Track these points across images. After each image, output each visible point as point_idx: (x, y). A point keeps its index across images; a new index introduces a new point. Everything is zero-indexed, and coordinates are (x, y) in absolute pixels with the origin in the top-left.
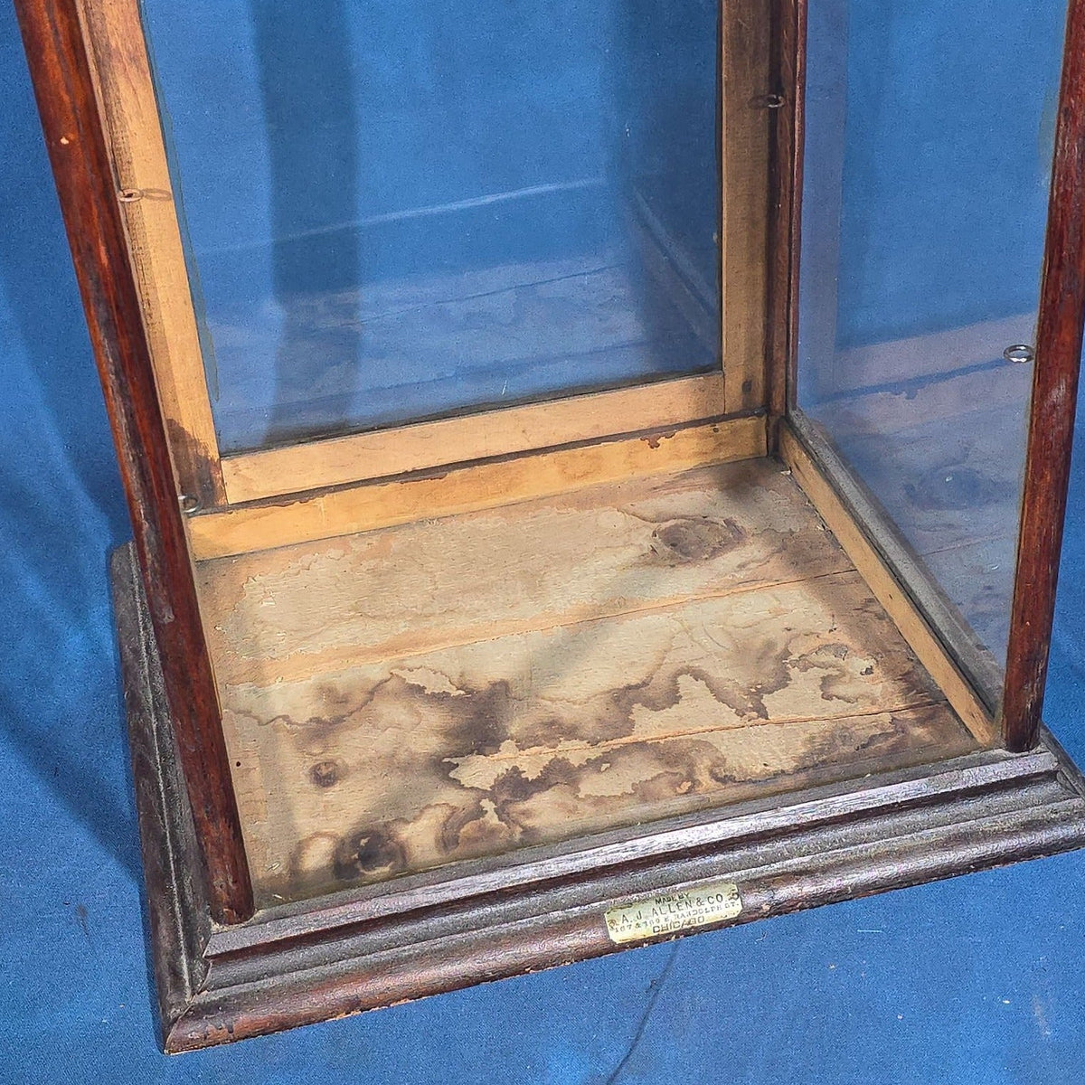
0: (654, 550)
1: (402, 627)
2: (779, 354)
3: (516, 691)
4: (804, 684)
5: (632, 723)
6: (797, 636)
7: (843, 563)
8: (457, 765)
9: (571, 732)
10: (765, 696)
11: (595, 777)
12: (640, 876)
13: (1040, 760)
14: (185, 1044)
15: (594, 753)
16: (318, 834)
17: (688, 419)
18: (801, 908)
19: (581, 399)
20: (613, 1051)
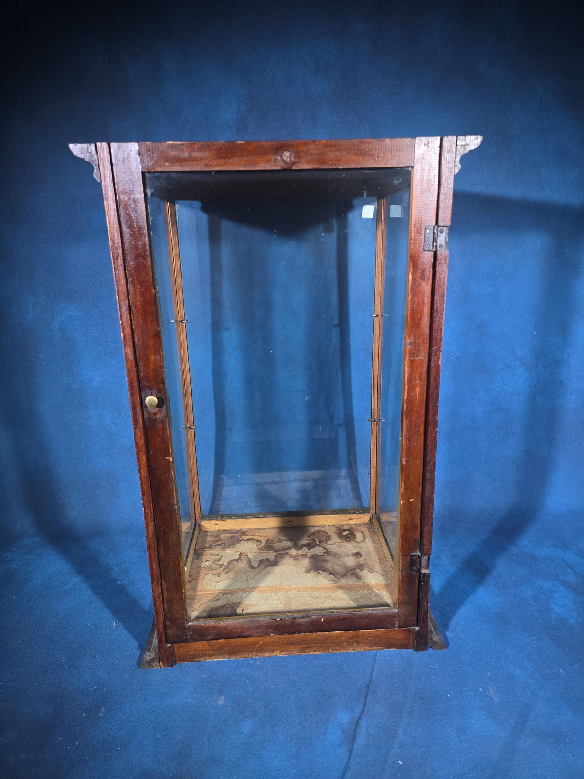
8: (323, 553)
9: (292, 556)
10: (238, 559)
11: (289, 545)
15: (288, 551)
16: (359, 543)
20: (358, 710)
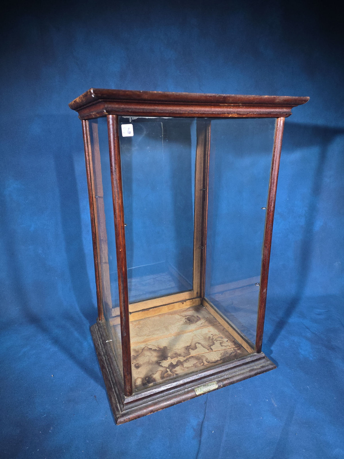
0: (186, 322)
1: (146, 337)
2: (202, 288)
3: (168, 348)
4: (217, 344)
5: (190, 353)
6: (214, 335)
7: (217, 323)
8: (161, 363)
9: (180, 355)
10: (211, 346)
11: (186, 363)
12: (200, 381)
13: (262, 354)
14: (121, 422)
15: (185, 359)
16: (138, 378)
17: (188, 299)
18: (228, 385)
19: (171, 296)
20: (202, 416)
